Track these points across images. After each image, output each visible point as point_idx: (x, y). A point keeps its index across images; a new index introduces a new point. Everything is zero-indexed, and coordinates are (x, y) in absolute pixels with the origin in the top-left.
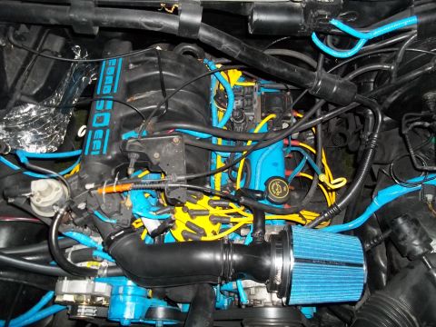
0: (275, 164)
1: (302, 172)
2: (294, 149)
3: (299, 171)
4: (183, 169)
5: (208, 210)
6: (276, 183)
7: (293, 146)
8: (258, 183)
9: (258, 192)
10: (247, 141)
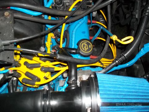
0: (84, 32)
1: (98, 37)
2: (94, 25)
3: (97, 37)
4: (12, 35)
5: (40, 64)
6: (84, 43)
7: (93, 23)
8: (73, 44)
9: (73, 49)
10: (65, 17)
